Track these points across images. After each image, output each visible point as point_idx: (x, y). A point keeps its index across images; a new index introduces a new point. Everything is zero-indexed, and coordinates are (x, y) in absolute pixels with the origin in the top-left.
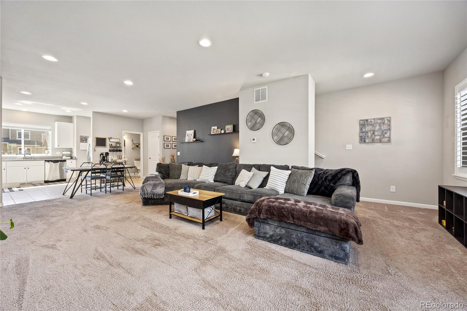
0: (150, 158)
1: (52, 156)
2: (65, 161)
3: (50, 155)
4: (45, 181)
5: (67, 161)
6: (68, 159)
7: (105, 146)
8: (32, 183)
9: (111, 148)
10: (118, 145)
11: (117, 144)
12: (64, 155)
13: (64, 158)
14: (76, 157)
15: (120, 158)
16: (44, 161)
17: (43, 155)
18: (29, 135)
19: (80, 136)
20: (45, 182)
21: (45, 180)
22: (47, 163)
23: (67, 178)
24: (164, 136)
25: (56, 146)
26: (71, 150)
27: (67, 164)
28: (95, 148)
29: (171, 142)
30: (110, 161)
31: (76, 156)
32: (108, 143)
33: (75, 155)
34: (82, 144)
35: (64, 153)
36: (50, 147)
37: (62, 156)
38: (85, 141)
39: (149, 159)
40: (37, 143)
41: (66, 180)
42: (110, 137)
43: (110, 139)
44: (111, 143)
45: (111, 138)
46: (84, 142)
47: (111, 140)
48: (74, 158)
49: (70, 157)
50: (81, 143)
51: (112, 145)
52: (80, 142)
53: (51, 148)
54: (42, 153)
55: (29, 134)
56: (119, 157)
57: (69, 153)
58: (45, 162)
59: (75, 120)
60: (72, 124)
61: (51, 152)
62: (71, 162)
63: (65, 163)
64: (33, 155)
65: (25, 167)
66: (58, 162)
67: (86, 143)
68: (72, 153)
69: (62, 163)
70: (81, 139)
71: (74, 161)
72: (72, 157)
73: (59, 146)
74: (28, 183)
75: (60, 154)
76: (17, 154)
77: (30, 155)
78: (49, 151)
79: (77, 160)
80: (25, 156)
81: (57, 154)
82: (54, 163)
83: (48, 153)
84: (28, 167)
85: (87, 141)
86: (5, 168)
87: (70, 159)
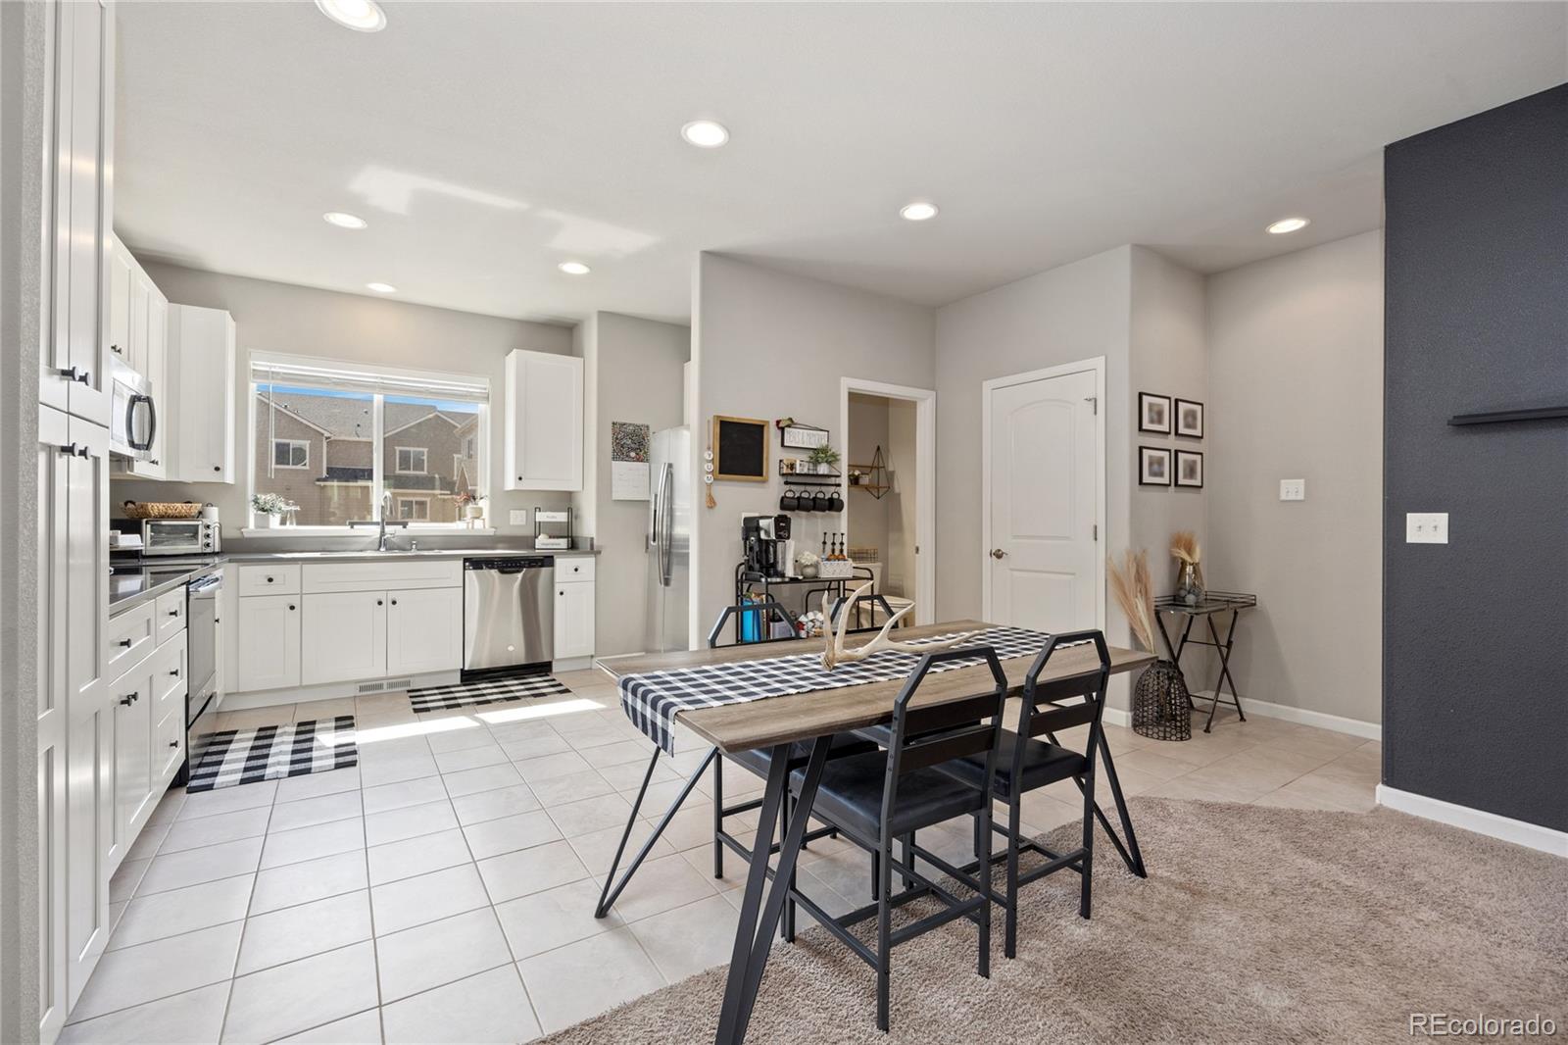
0: (999, 555)
1: (491, 531)
2: (547, 561)
3: (482, 526)
4: (462, 670)
5: (558, 561)
6: (562, 553)
7: (761, 475)
8: (405, 682)
9: (793, 487)
10: (823, 469)
11: (816, 462)
12: (539, 528)
13: (542, 541)
14: (595, 544)
15: (837, 553)
16: (462, 562)
17: (457, 527)
18: (423, 460)
19: (614, 423)
20: (462, 676)
21: (466, 669)
22: (471, 574)
23: (557, 655)
24: (1141, 395)
25: (510, 484)
26: (566, 500)
27: (557, 579)
28: (709, 486)
29: (1172, 443)
30: (790, 573)
31: (594, 535)
32: (774, 454)
33: (589, 527)
34: (621, 468)
35: (541, 517)
36: (483, 488)
37: (530, 532)
38: (633, 454)
39: (988, 561)
40: (441, 484)
41: (554, 664)
42: (784, 416)
43: (782, 429)
44: (789, 456)
45: (791, 423)
46: (627, 458)
47: (794, 437)
48: (585, 546)
49: (568, 537)
50: (618, 465)
51: (792, 466)
52: (613, 459)
53: (488, 493)
54: (452, 520)
55: (425, 458)
56: (829, 547)
57: (562, 517)
58: (464, 569)
59: (591, 339)
60: (579, 360)
61: (486, 514)
62: (576, 570)
63: (545, 571)
64: (417, 527)
65: (382, 596)
66: (519, 572)
67: (638, 460)
68: (576, 518)
69: (536, 577)
70: (617, 439)
71: (587, 563)
72: (576, 540)
73: (520, 479)
74: (391, 686)
75: (524, 523)
76: (352, 525)
77: (405, 527)
78: (481, 509)
79: (598, 556)
80: (383, 533)
81: (511, 523)
82: (502, 572)
83: (477, 518)
84: (392, 596)
85: (645, 453)
86: (296, 602)
87: (568, 549)
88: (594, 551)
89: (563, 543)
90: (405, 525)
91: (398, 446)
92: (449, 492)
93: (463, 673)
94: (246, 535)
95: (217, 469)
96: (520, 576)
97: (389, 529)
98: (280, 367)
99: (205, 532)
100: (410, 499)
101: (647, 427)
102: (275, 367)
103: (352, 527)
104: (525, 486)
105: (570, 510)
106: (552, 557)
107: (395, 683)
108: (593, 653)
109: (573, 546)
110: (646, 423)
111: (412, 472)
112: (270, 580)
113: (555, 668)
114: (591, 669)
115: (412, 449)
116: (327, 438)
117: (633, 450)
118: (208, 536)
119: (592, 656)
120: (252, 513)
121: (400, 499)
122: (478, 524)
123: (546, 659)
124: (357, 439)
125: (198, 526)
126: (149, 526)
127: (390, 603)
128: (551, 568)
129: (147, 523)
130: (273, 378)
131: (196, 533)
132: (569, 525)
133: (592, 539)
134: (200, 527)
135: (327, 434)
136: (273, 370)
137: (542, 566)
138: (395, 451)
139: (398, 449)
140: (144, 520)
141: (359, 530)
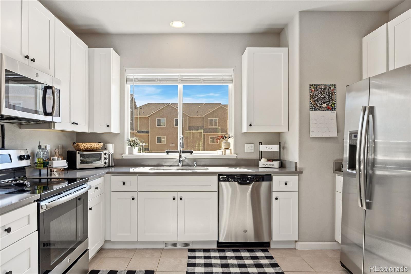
1: (234, 156)
2: (267, 177)
3: (230, 154)
5: (274, 178)
6: (276, 173)
8: (189, 245)
12: (261, 155)
13: (263, 163)
14: (298, 166)
16: (217, 176)
17: (217, 154)
18: (217, 123)
19: (311, 85)
20: (217, 245)
25: (245, 129)
27: (274, 188)
31: (297, 161)
33: (293, 155)
34: (316, 115)
35: (263, 148)
36: (231, 132)
37: (256, 156)
38: (324, 105)
41: (271, 244)
46: (320, 108)
48: (291, 167)
49: (279, 160)
50: (314, 114)
52: (311, 109)
53: (233, 135)
57: (275, 148)
58: (219, 181)
60: (285, 49)
61: (232, 147)
62: (286, 184)
63: (264, 184)
64: (197, 154)
65: (175, 195)
66: (249, 183)
67: (329, 109)
68: (284, 148)
69: (259, 186)
70: (313, 95)
71: (293, 180)
72: (283, 162)
73: (251, 125)
74: (181, 245)
75: (253, 151)
76: (168, 152)
77: (191, 154)
78: (229, 144)
79: (300, 174)
80: (180, 156)
81: (245, 152)
82: (240, 183)
83: (228, 149)
84: (181, 195)
85: (333, 104)
86: (135, 196)
87: (279, 168)
88: (297, 172)
89: (276, 164)
90: (191, 152)
91: (209, 118)
92: (225, 134)
93: (218, 242)
94: (124, 158)
95: (108, 126)
96: (250, 186)
97: (183, 155)
98: (138, 75)
99: (104, 156)
100: (213, 136)
101: (335, 86)
102: (136, 75)
103: (168, 154)
104: (253, 129)
105: (280, 144)
106: (271, 175)
107: (182, 244)
108: (297, 240)
109: (282, 166)
110: (333, 83)
111: (213, 127)
112: (124, 183)
113: (272, 246)
114: (295, 249)
115: (213, 119)
116: (189, 117)
117: (324, 102)
118: (105, 159)
119: (296, 241)
120: (127, 147)
121: (210, 136)
122: (228, 152)
123: (266, 240)
124: (197, 116)
125: (101, 154)
126: (79, 155)
127: (179, 199)
128: (270, 182)
129: (78, 153)
130: (135, 81)
131: (101, 157)
132: (280, 152)
133: (296, 163)
134: (102, 154)
135: (188, 116)
136: (135, 77)
137: (263, 181)
138: (208, 119)
139: (209, 119)
140: (77, 152)
141: (171, 155)
